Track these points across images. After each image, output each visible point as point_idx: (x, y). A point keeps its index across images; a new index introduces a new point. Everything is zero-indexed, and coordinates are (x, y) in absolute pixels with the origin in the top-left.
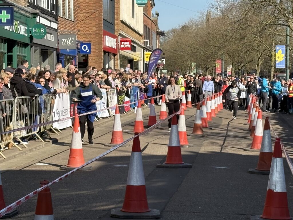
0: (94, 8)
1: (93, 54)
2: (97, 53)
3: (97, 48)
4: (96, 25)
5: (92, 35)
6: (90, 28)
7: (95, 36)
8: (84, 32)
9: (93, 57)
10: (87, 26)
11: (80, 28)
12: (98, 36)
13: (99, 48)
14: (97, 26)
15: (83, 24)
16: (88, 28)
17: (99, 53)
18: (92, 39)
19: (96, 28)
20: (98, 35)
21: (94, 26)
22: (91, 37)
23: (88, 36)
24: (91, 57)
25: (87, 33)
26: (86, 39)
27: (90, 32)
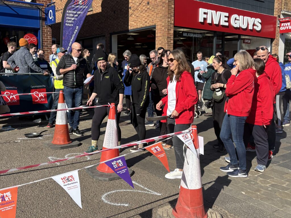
1: (160, 33)
2: (163, 30)
3: (163, 24)
5: (159, 6)
7: (161, 7)
8: (153, 4)
9: (160, 36)
12: (164, 7)
13: (165, 24)
17: (165, 30)
18: (159, 11)
20: (164, 5)
22: (159, 10)
23: (156, 8)
24: (158, 37)
25: (155, 5)
26: (154, 13)
27: (158, 3)
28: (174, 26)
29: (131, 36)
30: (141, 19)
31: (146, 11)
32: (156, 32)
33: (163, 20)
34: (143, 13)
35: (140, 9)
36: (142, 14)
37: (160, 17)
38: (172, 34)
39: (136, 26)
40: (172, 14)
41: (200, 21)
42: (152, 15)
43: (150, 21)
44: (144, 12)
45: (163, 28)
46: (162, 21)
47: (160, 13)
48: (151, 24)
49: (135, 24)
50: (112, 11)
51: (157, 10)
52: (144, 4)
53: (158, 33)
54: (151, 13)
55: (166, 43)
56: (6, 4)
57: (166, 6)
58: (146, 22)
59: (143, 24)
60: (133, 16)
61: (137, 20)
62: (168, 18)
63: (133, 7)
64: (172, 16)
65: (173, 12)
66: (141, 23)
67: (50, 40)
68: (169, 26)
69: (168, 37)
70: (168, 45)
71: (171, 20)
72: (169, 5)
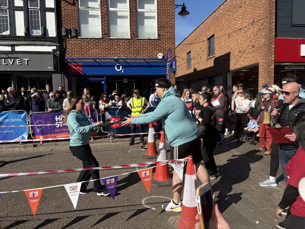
0: (263, 17)
1: (262, 68)
2: (265, 66)
3: (265, 62)
4: (265, 35)
6: (261, 40)
7: (264, 48)
8: (257, 46)
9: (262, 71)
10: (259, 39)
11: (255, 43)
14: (265, 37)
15: (256, 38)
16: (259, 41)
18: (262, 52)
19: (265, 39)
21: (263, 38)
23: (259, 50)
24: (260, 72)
25: (258, 47)
26: (258, 53)
27: (261, 45)
28: (275, 62)
29: (242, 73)
30: (248, 59)
31: (251, 53)
32: (259, 68)
33: (265, 59)
34: (250, 55)
35: (247, 52)
36: (248, 55)
37: (262, 56)
38: (273, 68)
39: (244, 65)
40: (273, 53)
41: (301, 55)
42: (256, 55)
43: (254, 60)
44: (250, 53)
45: (265, 65)
46: (263, 59)
47: (262, 53)
48: (255, 62)
49: (243, 63)
50: (227, 56)
51: (260, 51)
52: (250, 48)
53: (261, 69)
54: (255, 54)
55: (267, 76)
56: (146, 62)
57: (267, 47)
58: (252, 61)
59: (249, 63)
60: (242, 57)
61: (245, 60)
62: (269, 56)
63: (242, 51)
64: (273, 54)
65: (273, 51)
66: (248, 62)
67: (174, 82)
68: (270, 62)
69: (269, 72)
70: (269, 78)
71: (271, 57)
72: (269, 46)
